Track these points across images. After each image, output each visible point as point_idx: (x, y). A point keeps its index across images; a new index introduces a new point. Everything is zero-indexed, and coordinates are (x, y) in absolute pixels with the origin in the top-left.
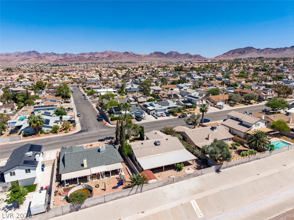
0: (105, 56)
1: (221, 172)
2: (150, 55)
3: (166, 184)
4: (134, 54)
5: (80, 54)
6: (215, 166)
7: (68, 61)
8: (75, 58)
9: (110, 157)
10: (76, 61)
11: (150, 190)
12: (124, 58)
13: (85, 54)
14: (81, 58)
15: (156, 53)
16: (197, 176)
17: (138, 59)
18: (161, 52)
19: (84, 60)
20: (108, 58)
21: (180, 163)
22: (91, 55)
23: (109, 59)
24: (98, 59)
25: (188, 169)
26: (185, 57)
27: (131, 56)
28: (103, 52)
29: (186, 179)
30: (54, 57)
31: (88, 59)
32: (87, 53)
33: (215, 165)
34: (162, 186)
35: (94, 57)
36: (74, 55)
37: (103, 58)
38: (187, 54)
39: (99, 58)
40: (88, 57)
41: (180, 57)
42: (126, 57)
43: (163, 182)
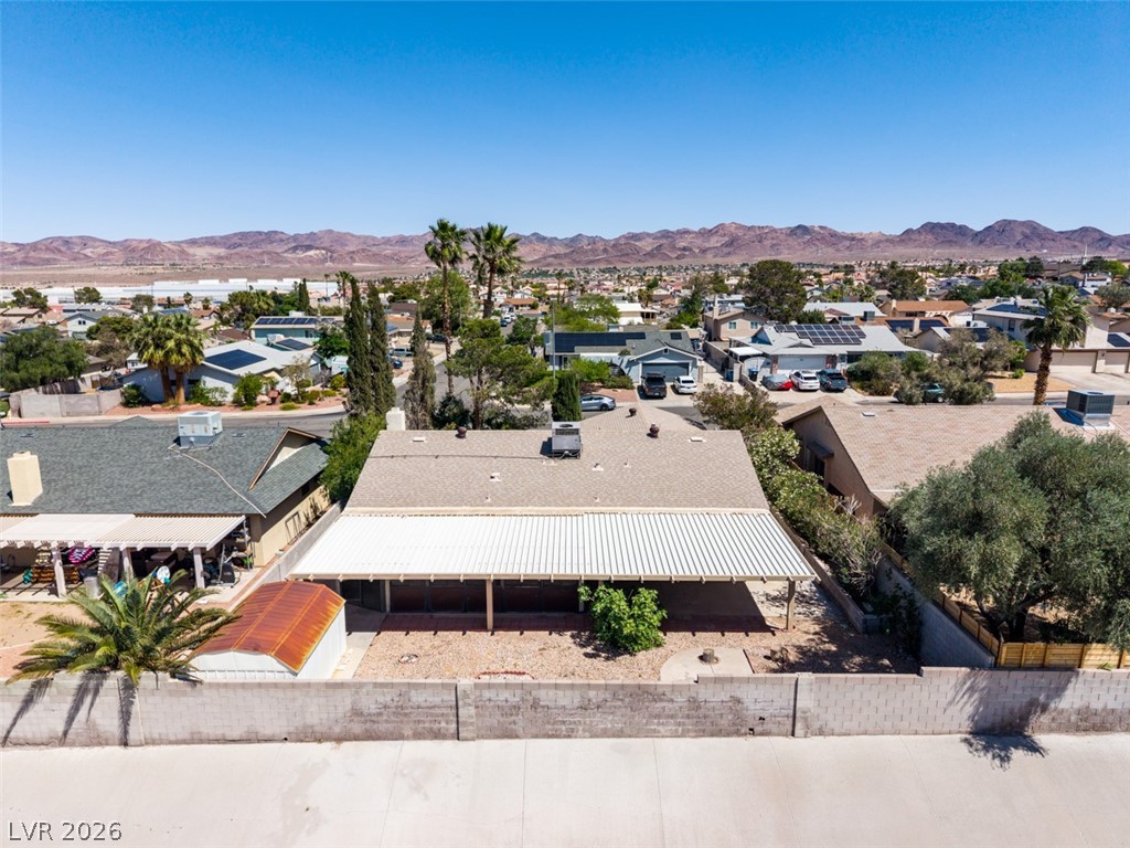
0: (714, 242)
1: (1033, 748)
2: (903, 237)
3: (382, 727)
4: (834, 235)
5: (623, 236)
6: (964, 670)
7: (579, 262)
8: (605, 251)
9: (212, 474)
10: (608, 262)
11: (210, 741)
12: (789, 249)
13: (644, 238)
14: (625, 252)
15: (931, 228)
16: (738, 733)
17: (847, 253)
18: (953, 225)
19: (636, 256)
20: (726, 250)
21: (630, 587)
22: (664, 241)
23: (729, 253)
24: (687, 253)
25: (702, 658)
26: (1076, 243)
27: (817, 243)
28: (710, 228)
29: (605, 734)
30: (537, 248)
31: (650, 255)
32: (648, 235)
33: (974, 664)
34: (339, 740)
35: (674, 248)
36: (604, 240)
37: (704, 251)
38: (1084, 230)
39: (691, 250)
40: (649, 249)
41: (1047, 244)
42: (797, 247)
43: (345, 702)
